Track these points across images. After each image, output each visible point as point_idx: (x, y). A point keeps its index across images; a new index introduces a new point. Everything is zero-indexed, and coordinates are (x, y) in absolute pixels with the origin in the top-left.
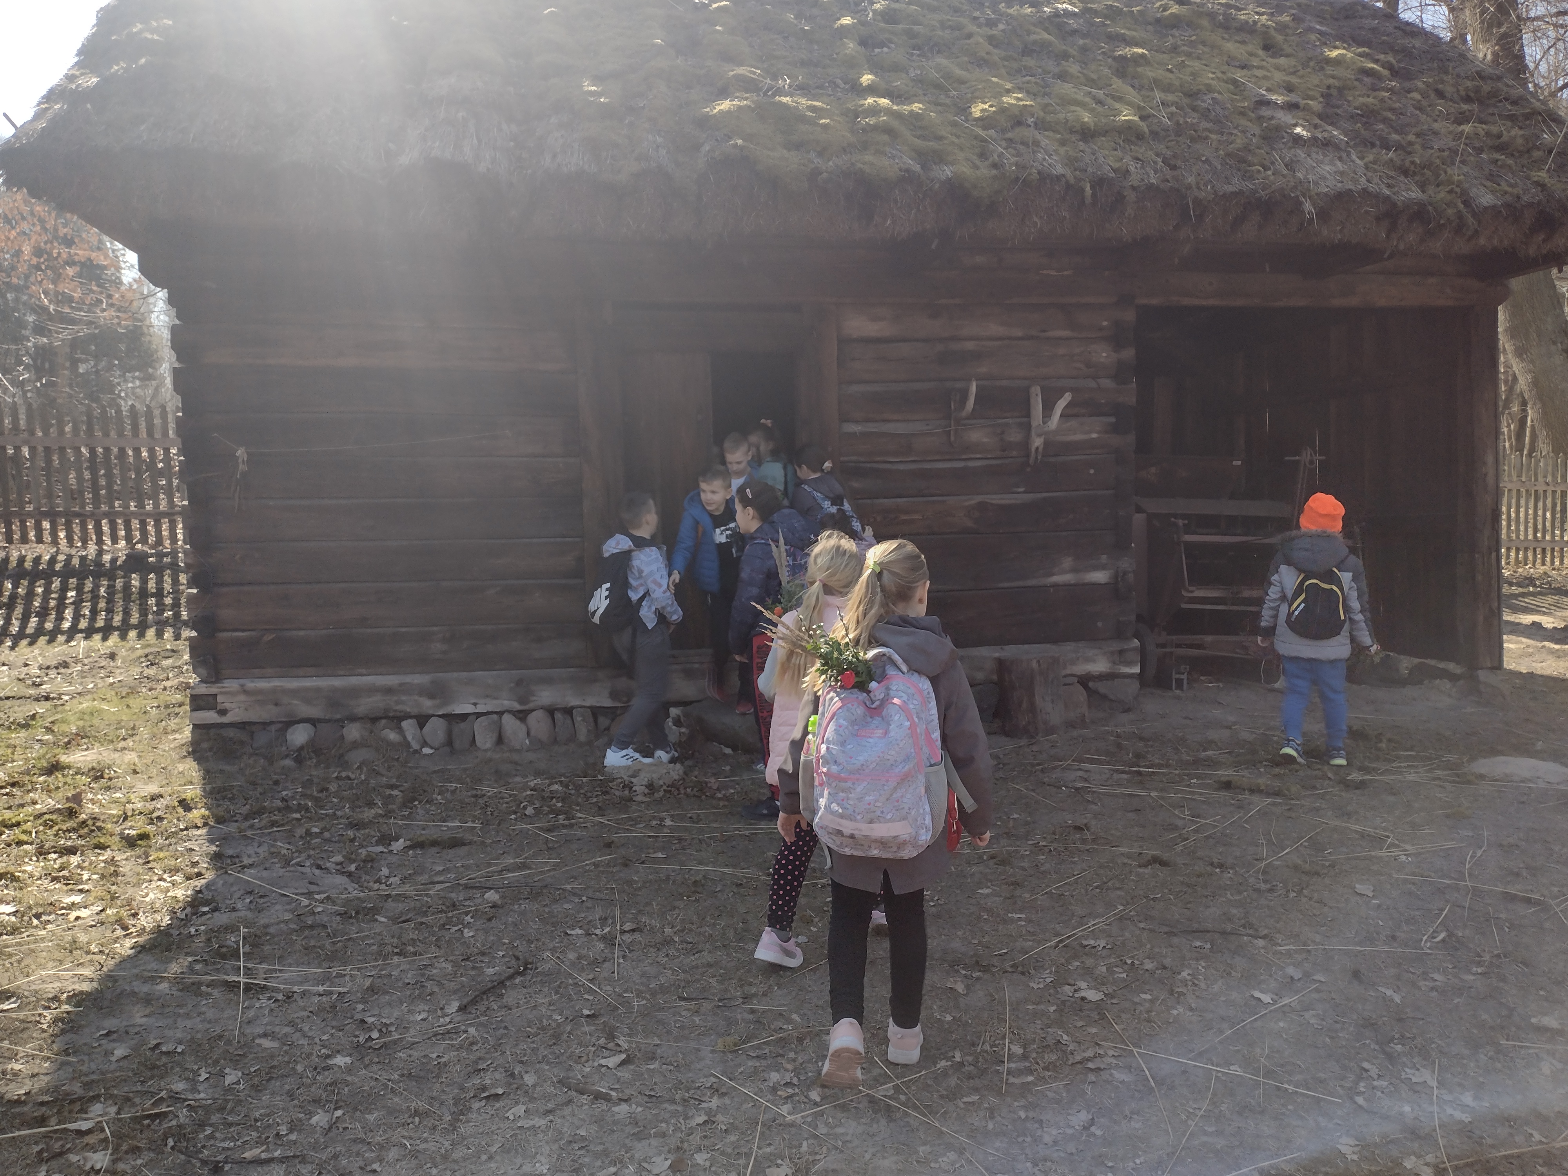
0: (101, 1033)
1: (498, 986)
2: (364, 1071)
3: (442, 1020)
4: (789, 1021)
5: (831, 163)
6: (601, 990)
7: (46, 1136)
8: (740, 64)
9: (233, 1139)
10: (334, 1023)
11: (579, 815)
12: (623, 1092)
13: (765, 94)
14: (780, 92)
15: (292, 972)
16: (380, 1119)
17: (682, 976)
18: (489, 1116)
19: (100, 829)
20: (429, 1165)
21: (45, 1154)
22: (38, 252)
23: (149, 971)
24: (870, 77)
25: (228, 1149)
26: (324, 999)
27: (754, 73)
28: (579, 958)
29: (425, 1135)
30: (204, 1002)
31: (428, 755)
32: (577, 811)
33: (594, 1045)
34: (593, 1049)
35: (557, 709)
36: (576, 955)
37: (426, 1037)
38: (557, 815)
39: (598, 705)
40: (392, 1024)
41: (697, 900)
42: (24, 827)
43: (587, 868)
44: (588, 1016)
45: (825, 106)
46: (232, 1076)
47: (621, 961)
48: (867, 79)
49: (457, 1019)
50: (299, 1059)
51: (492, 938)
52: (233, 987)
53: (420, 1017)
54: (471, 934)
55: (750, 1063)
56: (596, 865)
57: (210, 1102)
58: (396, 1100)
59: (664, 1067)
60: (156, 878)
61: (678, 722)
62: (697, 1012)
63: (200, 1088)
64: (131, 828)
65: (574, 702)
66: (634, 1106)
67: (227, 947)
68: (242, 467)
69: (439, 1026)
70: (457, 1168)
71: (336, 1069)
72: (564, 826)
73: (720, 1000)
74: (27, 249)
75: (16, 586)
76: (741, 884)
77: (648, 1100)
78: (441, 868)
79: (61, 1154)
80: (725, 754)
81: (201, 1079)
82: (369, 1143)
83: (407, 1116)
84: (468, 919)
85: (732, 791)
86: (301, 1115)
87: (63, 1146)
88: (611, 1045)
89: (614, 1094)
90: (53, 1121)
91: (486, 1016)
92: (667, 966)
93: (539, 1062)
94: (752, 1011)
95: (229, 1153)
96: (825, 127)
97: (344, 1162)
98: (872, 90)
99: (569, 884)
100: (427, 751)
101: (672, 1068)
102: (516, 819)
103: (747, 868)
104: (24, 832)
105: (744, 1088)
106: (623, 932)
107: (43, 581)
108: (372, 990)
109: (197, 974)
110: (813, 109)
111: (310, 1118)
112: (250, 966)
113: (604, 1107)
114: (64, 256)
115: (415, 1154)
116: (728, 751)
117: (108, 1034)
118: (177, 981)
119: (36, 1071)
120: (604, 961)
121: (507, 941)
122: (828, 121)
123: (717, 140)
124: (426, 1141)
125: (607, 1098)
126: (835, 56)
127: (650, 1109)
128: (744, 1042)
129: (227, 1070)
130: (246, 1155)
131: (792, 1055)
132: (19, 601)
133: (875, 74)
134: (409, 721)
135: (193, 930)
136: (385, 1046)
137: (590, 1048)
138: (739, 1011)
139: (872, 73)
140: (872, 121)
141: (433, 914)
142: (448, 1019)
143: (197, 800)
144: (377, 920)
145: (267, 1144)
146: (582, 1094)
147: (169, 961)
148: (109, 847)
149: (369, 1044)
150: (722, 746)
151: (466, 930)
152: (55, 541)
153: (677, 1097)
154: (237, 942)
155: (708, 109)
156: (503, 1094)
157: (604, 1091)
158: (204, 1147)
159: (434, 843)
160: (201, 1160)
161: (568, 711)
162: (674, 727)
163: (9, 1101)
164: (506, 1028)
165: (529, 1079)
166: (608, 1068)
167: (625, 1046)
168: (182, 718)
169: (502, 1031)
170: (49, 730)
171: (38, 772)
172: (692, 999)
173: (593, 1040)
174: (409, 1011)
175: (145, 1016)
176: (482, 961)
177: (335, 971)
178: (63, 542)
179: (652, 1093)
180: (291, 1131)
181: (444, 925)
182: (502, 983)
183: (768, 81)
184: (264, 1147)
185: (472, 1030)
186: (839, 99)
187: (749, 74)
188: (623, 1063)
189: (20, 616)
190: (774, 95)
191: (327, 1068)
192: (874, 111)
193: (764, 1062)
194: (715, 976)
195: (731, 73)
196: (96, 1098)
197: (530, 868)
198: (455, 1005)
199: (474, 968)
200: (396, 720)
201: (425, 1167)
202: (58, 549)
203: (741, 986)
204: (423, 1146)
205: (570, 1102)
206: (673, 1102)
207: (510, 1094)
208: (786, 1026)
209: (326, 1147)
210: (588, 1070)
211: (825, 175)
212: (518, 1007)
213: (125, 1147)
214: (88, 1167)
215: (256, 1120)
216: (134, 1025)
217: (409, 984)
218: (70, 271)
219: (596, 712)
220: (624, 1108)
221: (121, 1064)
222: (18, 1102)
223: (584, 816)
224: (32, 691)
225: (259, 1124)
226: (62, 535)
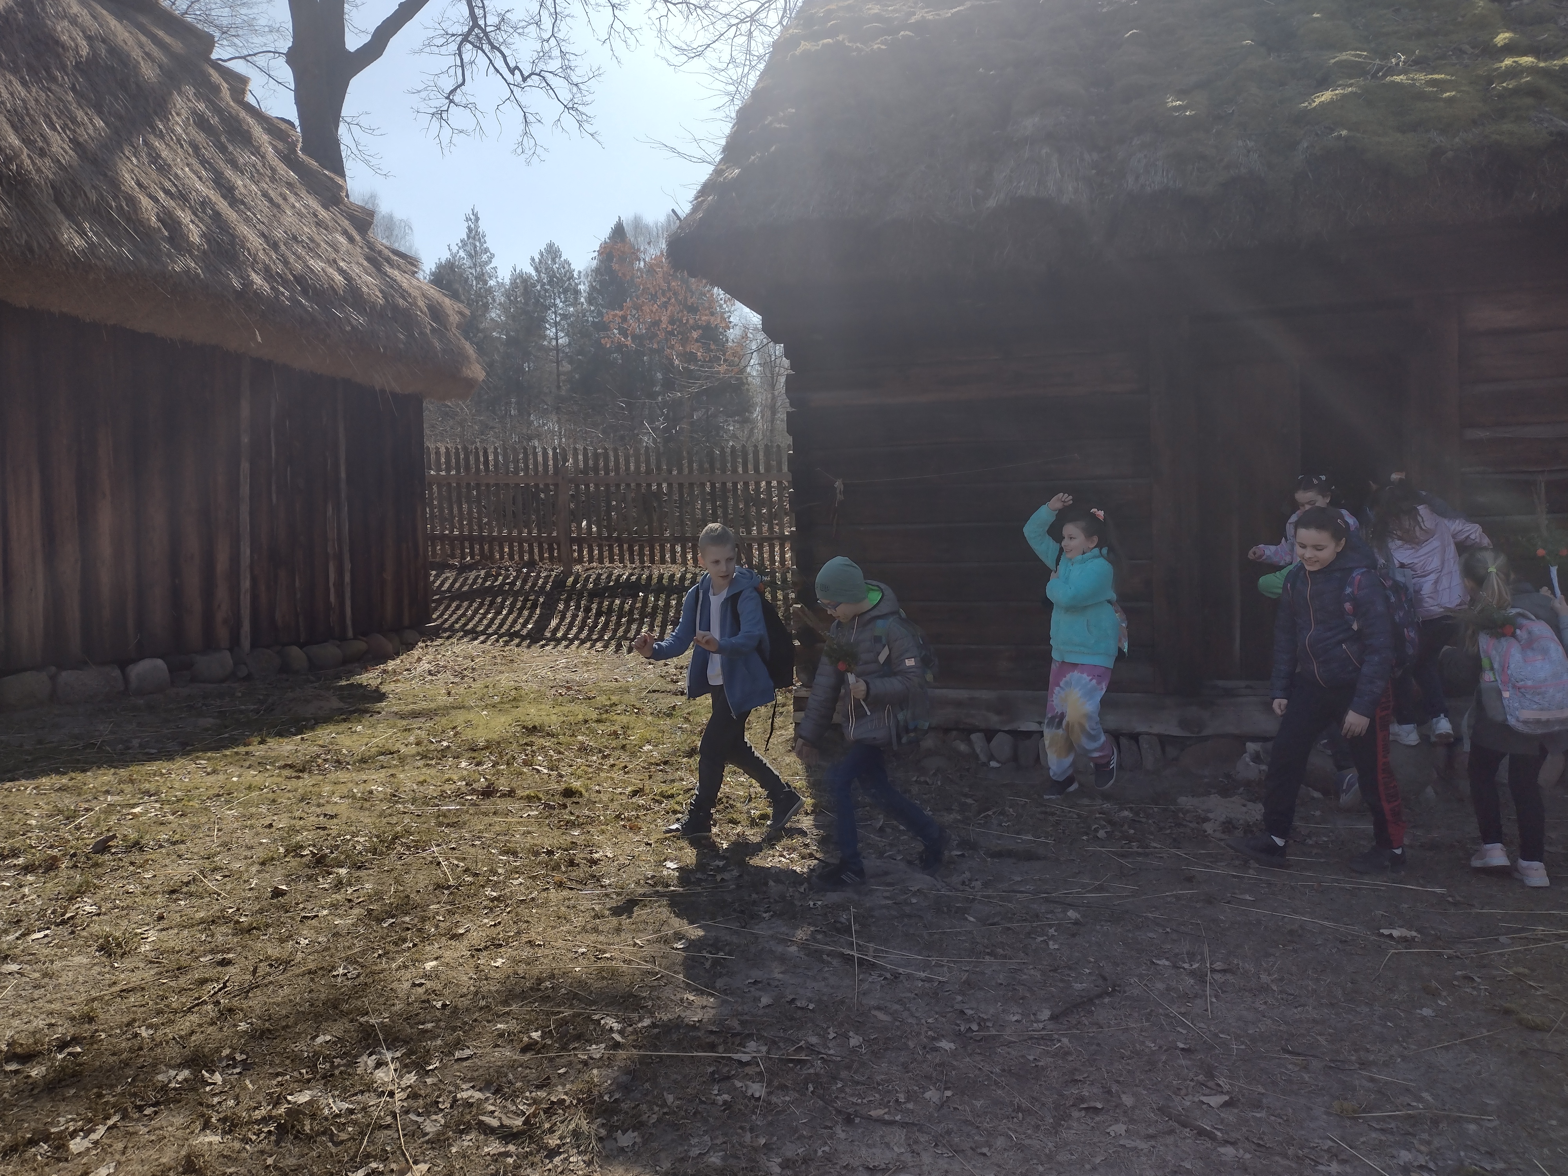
0: (750, 981)
1: (1086, 1003)
2: (968, 1059)
3: (1035, 1025)
4: (1420, 1099)
5: (1457, 140)
6: (1195, 1025)
7: (717, 1060)
8: (1343, 48)
9: (859, 1096)
10: (937, 1009)
11: (1155, 845)
12: (1227, 1133)
13: (1374, 76)
14: (1392, 71)
15: (896, 954)
16: (987, 1107)
17: (1283, 1028)
18: (1089, 1128)
19: (732, 806)
20: (1035, 1161)
21: (717, 1076)
22: (672, 321)
23: (781, 934)
24: (1507, 35)
25: (857, 1104)
26: (927, 985)
27: (1360, 56)
28: (1169, 989)
29: (1029, 1132)
30: (827, 969)
31: (993, 768)
32: (1151, 839)
33: (1192, 1080)
34: (1192, 1084)
35: (1123, 735)
36: (1165, 986)
37: (1021, 1038)
38: (1130, 842)
39: (1167, 733)
40: (988, 1020)
41: (1295, 951)
42: (678, 799)
43: (1169, 899)
44: (1183, 1049)
45: (1448, 77)
46: (855, 1040)
47: (1214, 1000)
48: (1502, 38)
49: (1049, 1027)
50: (910, 1036)
51: (1077, 954)
52: (848, 959)
53: (1015, 1018)
54: (1056, 947)
55: (1374, 1135)
56: (1178, 898)
57: (839, 1059)
58: (999, 1092)
59: (1273, 1118)
60: (777, 854)
61: (1256, 758)
62: (1305, 1068)
63: (830, 1045)
64: (755, 808)
65: (1141, 728)
66: (1241, 1151)
67: (842, 923)
68: (840, 497)
69: (1033, 1031)
70: (1062, 1170)
71: (943, 1052)
72: (1139, 854)
73: (1331, 1061)
74: (664, 319)
75: (657, 599)
76: (1346, 941)
77: (1257, 1148)
78: (1019, 879)
79: (728, 1078)
80: (1313, 798)
81: (831, 1037)
82: (978, 1127)
83: (1010, 1110)
84: (1052, 931)
85: (1326, 839)
86: (916, 1088)
87: (729, 1071)
88: (1211, 1084)
89: (1219, 1134)
90: (721, 1048)
91: (1078, 1029)
92: (1266, 1014)
93: (1136, 1086)
94: (1372, 1080)
95: (858, 1108)
96: (1450, 100)
97: (957, 1140)
98: (1510, 49)
99: (1151, 912)
100: (993, 764)
101: (1281, 1121)
102: (1088, 840)
103: (1352, 925)
104: (677, 803)
105: (1369, 1159)
106: (1213, 971)
107: (676, 596)
108: (967, 983)
109: (818, 942)
110: (1433, 83)
111: (924, 1093)
112: (861, 943)
113: (1209, 1145)
114: (691, 322)
115: (1021, 1148)
116: (1316, 795)
117: (756, 983)
118: (803, 946)
119: (705, 1004)
120: (1195, 997)
121: (1093, 960)
122: (1453, 93)
123: (1317, 134)
124: (1029, 1137)
125: (1211, 1137)
126: (1460, 19)
127: (1259, 1158)
128: (1364, 1111)
129: (851, 1034)
130: (872, 1113)
131: (1425, 1136)
132: (659, 611)
133: (1514, 31)
134: (978, 734)
135: (811, 903)
136: (984, 1039)
137: (1188, 1082)
138: (1355, 1076)
139: (1508, 29)
140: (1511, 84)
141: (1018, 922)
142: (1041, 1025)
143: (804, 789)
144: (966, 919)
145: (889, 1107)
146: (1186, 1127)
147: (796, 927)
148: (739, 822)
149: (969, 1035)
150: (1310, 789)
151: (1051, 943)
152: (684, 562)
153: (1290, 1152)
154: (849, 920)
155: (1306, 104)
156: (1103, 1108)
157: (1208, 1128)
158: (837, 1097)
159: (1010, 854)
160: (836, 1109)
161: (1135, 737)
162: (1251, 763)
163: (687, 1025)
164: (1098, 1045)
165: (1128, 1100)
166: (1210, 1106)
167: (1226, 1088)
168: (785, 717)
169: (1094, 1047)
170: (687, 720)
171: (681, 754)
172: (1299, 1054)
173: (1191, 1075)
174: (1003, 1011)
175: (781, 973)
176: (1069, 975)
177: (934, 960)
178: (690, 562)
179: (1261, 1143)
180: (908, 1100)
181: (1029, 933)
182: (1091, 1001)
183: (1378, 62)
184: (887, 1110)
185: (1065, 1040)
186: (1466, 66)
187: (1353, 58)
188: (1226, 1104)
189: (660, 624)
190: (1385, 76)
191: (936, 1049)
192: (1514, 72)
193: (1391, 1138)
194: (1324, 1035)
195: (1333, 61)
196: (750, 1036)
197: (1107, 891)
198: (1046, 1014)
199: (1062, 981)
200: (966, 732)
201: (1031, 1163)
202: (687, 568)
203: (1356, 1051)
204: (1027, 1142)
205: (1171, 1132)
206: (1285, 1156)
207: (1109, 1111)
208: (1415, 1104)
209: (940, 1122)
210: (1188, 1103)
211: (1450, 154)
212: (1109, 1027)
213: (776, 1083)
214: (749, 1094)
215: (879, 1084)
216: (774, 979)
217: (1001, 984)
218: (695, 335)
219: (1164, 740)
220: (1229, 1151)
221: (767, 1011)
222: (693, 1027)
223: (1159, 846)
224: (671, 687)
225: (880, 1087)
226: (689, 556)
